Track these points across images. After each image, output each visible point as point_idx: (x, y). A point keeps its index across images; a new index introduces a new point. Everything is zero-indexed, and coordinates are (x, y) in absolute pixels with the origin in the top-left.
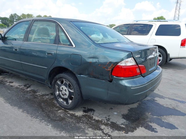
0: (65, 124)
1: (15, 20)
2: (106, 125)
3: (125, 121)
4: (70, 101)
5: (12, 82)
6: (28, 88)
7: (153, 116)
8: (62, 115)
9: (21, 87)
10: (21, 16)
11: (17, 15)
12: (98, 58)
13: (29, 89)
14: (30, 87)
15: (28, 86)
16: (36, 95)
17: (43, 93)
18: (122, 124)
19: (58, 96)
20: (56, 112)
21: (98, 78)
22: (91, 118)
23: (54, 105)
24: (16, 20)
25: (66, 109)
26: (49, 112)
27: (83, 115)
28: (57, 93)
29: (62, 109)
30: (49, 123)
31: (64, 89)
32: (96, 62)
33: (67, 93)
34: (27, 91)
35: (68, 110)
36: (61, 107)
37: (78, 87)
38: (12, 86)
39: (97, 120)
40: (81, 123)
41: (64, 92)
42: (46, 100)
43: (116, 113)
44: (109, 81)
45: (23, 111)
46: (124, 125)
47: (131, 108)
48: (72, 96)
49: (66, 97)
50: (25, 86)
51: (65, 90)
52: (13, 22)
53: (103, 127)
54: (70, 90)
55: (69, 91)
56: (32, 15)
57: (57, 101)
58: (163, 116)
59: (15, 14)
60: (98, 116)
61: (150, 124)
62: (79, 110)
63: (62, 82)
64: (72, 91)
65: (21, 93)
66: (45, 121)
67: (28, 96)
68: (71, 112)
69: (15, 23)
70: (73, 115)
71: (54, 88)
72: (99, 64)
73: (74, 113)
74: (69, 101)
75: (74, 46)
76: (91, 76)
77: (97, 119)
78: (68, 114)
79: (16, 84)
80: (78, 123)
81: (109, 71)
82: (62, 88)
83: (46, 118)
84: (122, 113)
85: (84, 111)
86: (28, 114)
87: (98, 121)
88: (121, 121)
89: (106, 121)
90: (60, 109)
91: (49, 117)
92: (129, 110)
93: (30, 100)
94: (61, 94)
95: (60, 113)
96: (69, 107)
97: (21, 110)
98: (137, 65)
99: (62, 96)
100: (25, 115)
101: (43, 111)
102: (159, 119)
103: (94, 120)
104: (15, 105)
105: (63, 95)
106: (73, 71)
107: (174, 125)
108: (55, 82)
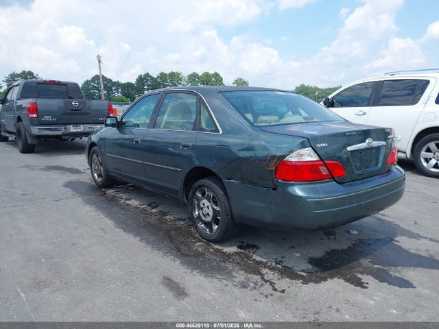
0: (202, 261)
1: (146, 87)
2: (272, 269)
3: (310, 266)
4: (216, 227)
5: (130, 199)
6: (153, 208)
7: (374, 264)
8: (200, 250)
9: (143, 206)
10: (158, 77)
11: (150, 77)
12: (254, 150)
13: (154, 210)
14: (156, 206)
15: (154, 205)
16: (165, 219)
17: (176, 217)
18: (303, 271)
19: (197, 218)
20: (191, 244)
21: (257, 184)
22: (249, 258)
23: (191, 235)
24: (148, 86)
25: (210, 241)
26: (181, 244)
27: (235, 253)
28: (197, 213)
29: (203, 242)
30: (177, 257)
31: (206, 206)
32: (252, 156)
33: (211, 213)
34: (152, 213)
35: (211, 242)
36: (202, 237)
37: (226, 201)
38: (128, 205)
39: (258, 262)
40: (230, 262)
41: (205, 209)
42: (179, 227)
43: (297, 255)
44: (273, 189)
45: (141, 240)
46: (305, 272)
47: (333, 249)
48: (219, 218)
49: (209, 219)
50: (148, 205)
51: (208, 207)
52: (142, 91)
53: (264, 271)
54: (215, 207)
55: (213, 209)
56: (180, 74)
57: (196, 227)
58: (396, 266)
59: (147, 75)
60: (261, 256)
61: (359, 275)
62: (231, 246)
63: (203, 194)
64: (218, 209)
65: (142, 215)
66: (172, 255)
67: (152, 220)
68: (216, 247)
69: (145, 92)
70: (218, 251)
71: (192, 204)
72: (255, 160)
73: (220, 248)
74: (214, 227)
75: (221, 132)
76: (245, 180)
77: (258, 259)
78: (211, 248)
79: (134, 202)
80: (224, 262)
81: (272, 170)
82: (204, 204)
83: (175, 252)
84: (311, 256)
85: (240, 247)
86: (148, 243)
87: (260, 263)
88: (302, 266)
89: (273, 264)
90: (200, 241)
91: (179, 250)
92: (326, 252)
93: (153, 225)
94: (201, 215)
95: (199, 246)
96: (214, 238)
97: (138, 238)
98: (322, 160)
99: (203, 218)
100: (143, 244)
101: (171, 241)
102: (384, 270)
103: (254, 260)
104: (130, 231)
105: (204, 216)
106: (218, 173)
107: (411, 282)
108: (194, 194)
